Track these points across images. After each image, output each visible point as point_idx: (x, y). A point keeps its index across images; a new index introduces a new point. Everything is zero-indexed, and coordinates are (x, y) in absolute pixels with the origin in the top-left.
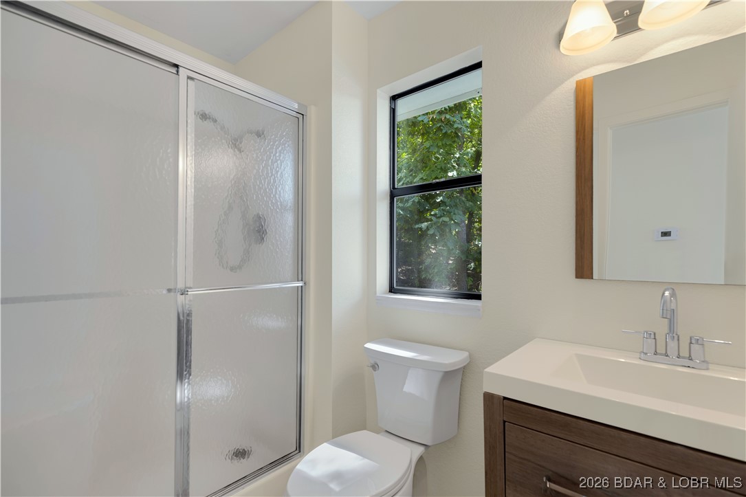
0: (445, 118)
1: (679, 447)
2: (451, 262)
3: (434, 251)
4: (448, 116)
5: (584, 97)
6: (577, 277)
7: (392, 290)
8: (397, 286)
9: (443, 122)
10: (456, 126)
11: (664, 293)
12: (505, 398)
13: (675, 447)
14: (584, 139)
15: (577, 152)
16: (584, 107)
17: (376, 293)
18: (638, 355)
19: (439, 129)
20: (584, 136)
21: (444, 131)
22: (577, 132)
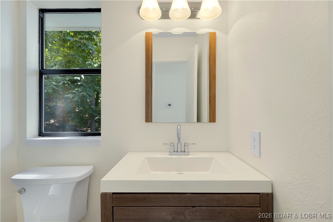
0: (83, 42)
1: (188, 194)
2: (87, 116)
3: (78, 111)
4: (85, 41)
5: (149, 40)
6: (146, 122)
7: (41, 134)
8: (44, 131)
9: (82, 44)
10: (89, 47)
11: (178, 127)
12: (113, 193)
13: (187, 195)
14: (149, 60)
15: (146, 65)
16: (149, 45)
17: (26, 138)
18: (168, 153)
19: (80, 47)
20: (149, 58)
21: (83, 49)
22: (146, 56)
